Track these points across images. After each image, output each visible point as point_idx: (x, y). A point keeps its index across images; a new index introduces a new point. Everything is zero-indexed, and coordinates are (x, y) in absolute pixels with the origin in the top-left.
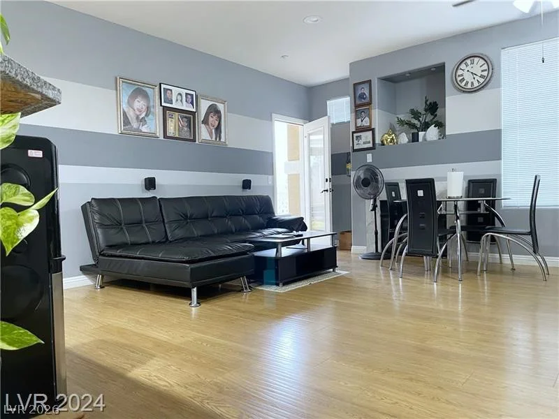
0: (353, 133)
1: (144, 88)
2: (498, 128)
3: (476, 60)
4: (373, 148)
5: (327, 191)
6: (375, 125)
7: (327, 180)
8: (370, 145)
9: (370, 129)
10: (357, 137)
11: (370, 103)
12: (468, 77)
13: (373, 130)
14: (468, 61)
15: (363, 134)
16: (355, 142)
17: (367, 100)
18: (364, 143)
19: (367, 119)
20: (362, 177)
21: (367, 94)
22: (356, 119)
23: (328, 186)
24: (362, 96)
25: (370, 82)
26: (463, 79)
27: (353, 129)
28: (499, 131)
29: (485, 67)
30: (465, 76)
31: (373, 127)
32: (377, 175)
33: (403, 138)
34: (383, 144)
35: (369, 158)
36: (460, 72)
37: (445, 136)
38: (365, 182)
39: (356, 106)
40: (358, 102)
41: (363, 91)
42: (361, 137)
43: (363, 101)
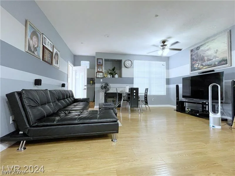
0: (97, 72)
1: (37, 33)
2: (133, 77)
3: (129, 61)
4: (103, 78)
5: (85, 89)
6: (103, 71)
7: (85, 86)
8: (102, 77)
9: (101, 72)
10: (98, 74)
11: (102, 65)
12: (127, 65)
13: (103, 73)
14: (128, 61)
16: (97, 75)
17: (102, 64)
18: (100, 76)
19: (101, 69)
20: (104, 86)
21: (101, 62)
22: (98, 69)
23: (86, 87)
24: (100, 62)
25: (102, 59)
26: (126, 65)
27: (96, 71)
28: (133, 78)
29: (131, 63)
30: (127, 64)
31: (103, 72)
32: (108, 85)
33: (109, 76)
34: (105, 77)
35: (101, 80)
36: (126, 63)
37: (122, 77)
38: (105, 87)
39: (98, 65)
40: (98, 64)
41: (100, 61)
42: (99, 74)
43: (100, 64)
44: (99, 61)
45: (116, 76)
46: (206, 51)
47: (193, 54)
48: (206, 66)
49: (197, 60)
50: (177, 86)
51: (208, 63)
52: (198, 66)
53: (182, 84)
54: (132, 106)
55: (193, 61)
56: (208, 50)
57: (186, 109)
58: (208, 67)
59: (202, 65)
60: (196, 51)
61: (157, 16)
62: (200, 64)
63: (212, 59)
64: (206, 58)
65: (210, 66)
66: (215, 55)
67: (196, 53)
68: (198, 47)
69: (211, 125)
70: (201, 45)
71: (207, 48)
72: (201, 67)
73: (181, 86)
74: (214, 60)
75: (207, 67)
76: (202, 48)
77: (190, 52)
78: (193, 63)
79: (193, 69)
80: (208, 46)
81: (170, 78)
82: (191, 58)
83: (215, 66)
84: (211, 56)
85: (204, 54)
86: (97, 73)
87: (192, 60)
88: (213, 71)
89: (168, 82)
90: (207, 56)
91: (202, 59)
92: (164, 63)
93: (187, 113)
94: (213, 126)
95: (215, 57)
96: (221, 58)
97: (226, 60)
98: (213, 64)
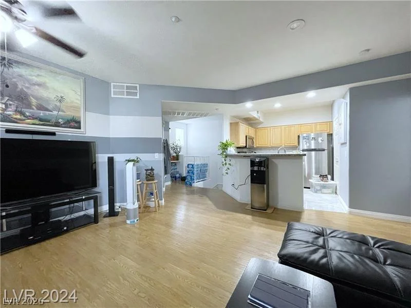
46: (34, 84)
48: (34, 119)
51: (42, 114)
56: (39, 85)
58: (41, 123)
59: (20, 113)
62: (13, 107)
63: (50, 107)
64: (33, 101)
65: (44, 121)
66: (58, 104)
68: (4, 59)
69: (133, 221)
70: (16, 61)
71: (36, 79)
72: (18, 117)
74: (55, 113)
75: (37, 122)
76: (19, 70)
80: (38, 75)
83: (57, 125)
84: (47, 101)
85: (28, 88)
88: (53, 134)
90: (37, 98)
91: (21, 99)
94: (137, 221)
95: (58, 109)
96: (70, 114)
97: (79, 123)
98: (54, 120)
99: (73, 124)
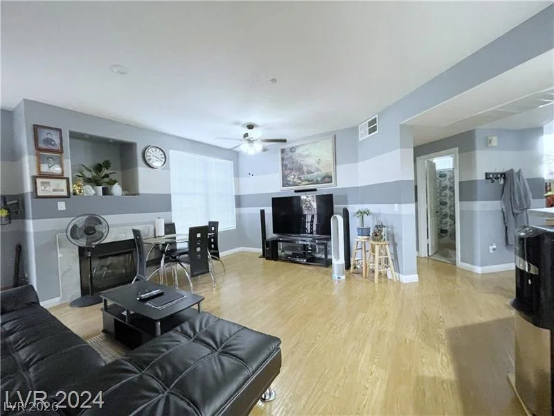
0: (35, 177)
2: (168, 193)
3: (158, 150)
4: (68, 197)
6: (69, 173)
8: (65, 193)
9: (60, 177)
10: (43, 183)
11: (61, 152)
12: (153, 159)
13: (67, 179)
14: (154, 149)
15: (53, 181)
16: (40, 188)
17: (58, 147)
18: (54, 190)
19: (57, 167)
20: (82, 224)
21: (57, 141)
22: (39, 164)
24: (48, 141)
25: (60, 130)
26: (150, 159)
27: (31, 172)
28: (170, 195)
29: (163, 156)
30: (152, 157)
31: (65, 176)
32: (100, 223)
33: (89, 190)
34: (75, 194)
35: (62, 206)
36: (148, 154)
37: (138, 194)
38: (89, 230)
39: (39, 149)
40: (42, 145)
41: (49, 136)
42: (48, 183)
43: (50, 147)
44: (44, 135)
45: (117, 189)
46: (305, 157)
47: (285, 157)
48: (306, 181)
49: (291, 169)
50: (263, 212)
51: (309, 176)
52: (294, 179)
53: (271, 208)
54: (195, 273)
55: (286, 170)
56: (307, 156)
57: (279, 252)
59: (300, 179)
60: (290, 154)
61: (274, 80)
62: (297, 177)
63: (313, 170)
64: (305, 169)
65: (310, 181)
66: (317, 166)
67: (290, 157)
68: (293, 147)
69: (335, 276)
70: (297, 147)
71: (306, 153)
72: (299, 181)
73: (269, 211)
75: (307, 183)
76: (298, 151)
77: (280, 153)
78: (286, 173)
79: (285, 183)
80: (307, 149)
81: (241, 193)
82: (282, 164)
83: (317, 183)
84: (312, 166)
85: (302, 161)
86: (39, 181)
87: (284, 166)
88: (315, 190)
89: (239, 201)
90: (307, 166)
91: (300, 169)
92: (231, 163)
93: (282, 260)
94: (339, 278)
95: (318, 170)
96: (324, 172)
97: (331, 177)
98: (315, 180)
99: (327, 179)
